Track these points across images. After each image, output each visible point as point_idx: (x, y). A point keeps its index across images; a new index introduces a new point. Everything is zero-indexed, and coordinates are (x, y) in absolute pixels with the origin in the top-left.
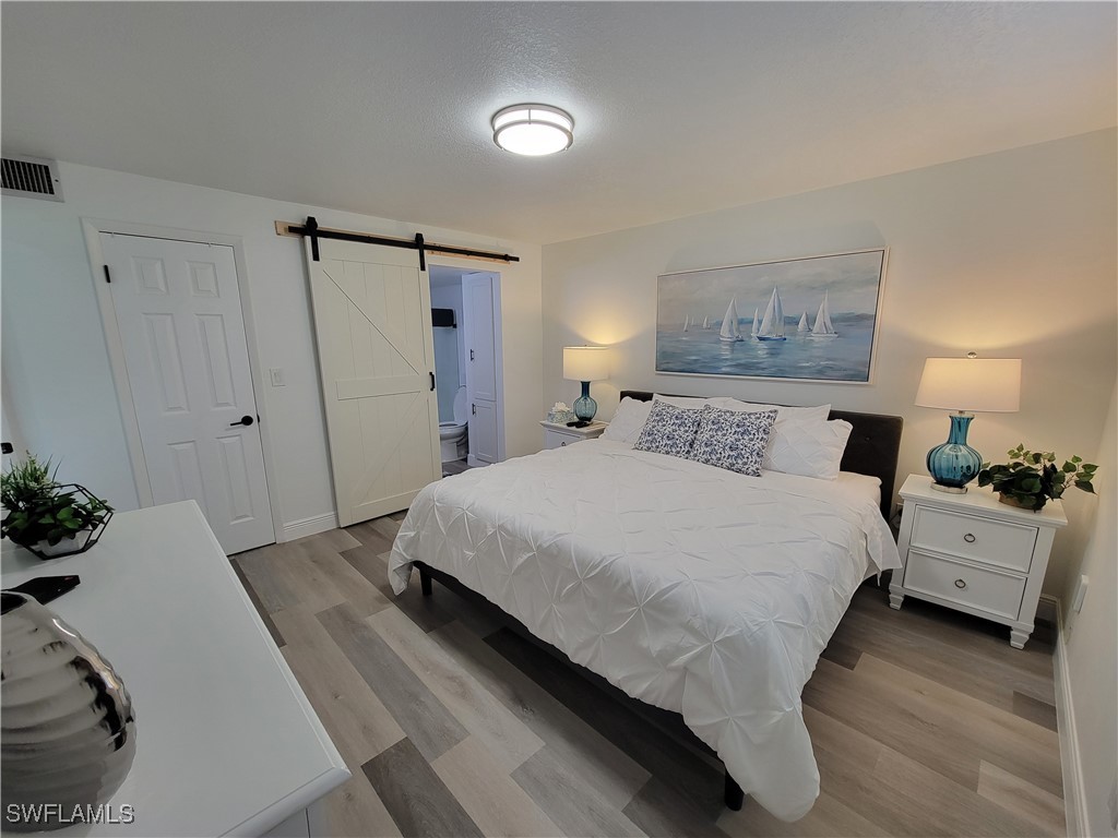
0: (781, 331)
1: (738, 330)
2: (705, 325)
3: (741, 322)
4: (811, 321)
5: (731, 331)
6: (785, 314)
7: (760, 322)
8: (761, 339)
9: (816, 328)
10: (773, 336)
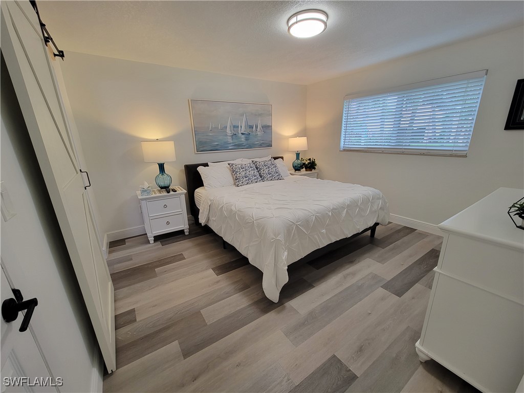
0: (248, 131)
1: (233, 130)
2: (219, 128)
3: (234, 127)
4: (257, 127)
5: (231, 131)
6: (249, 124)
7: (241, 127)
8: (242, 134)
9: (258, 130)
10: (246, 133)
